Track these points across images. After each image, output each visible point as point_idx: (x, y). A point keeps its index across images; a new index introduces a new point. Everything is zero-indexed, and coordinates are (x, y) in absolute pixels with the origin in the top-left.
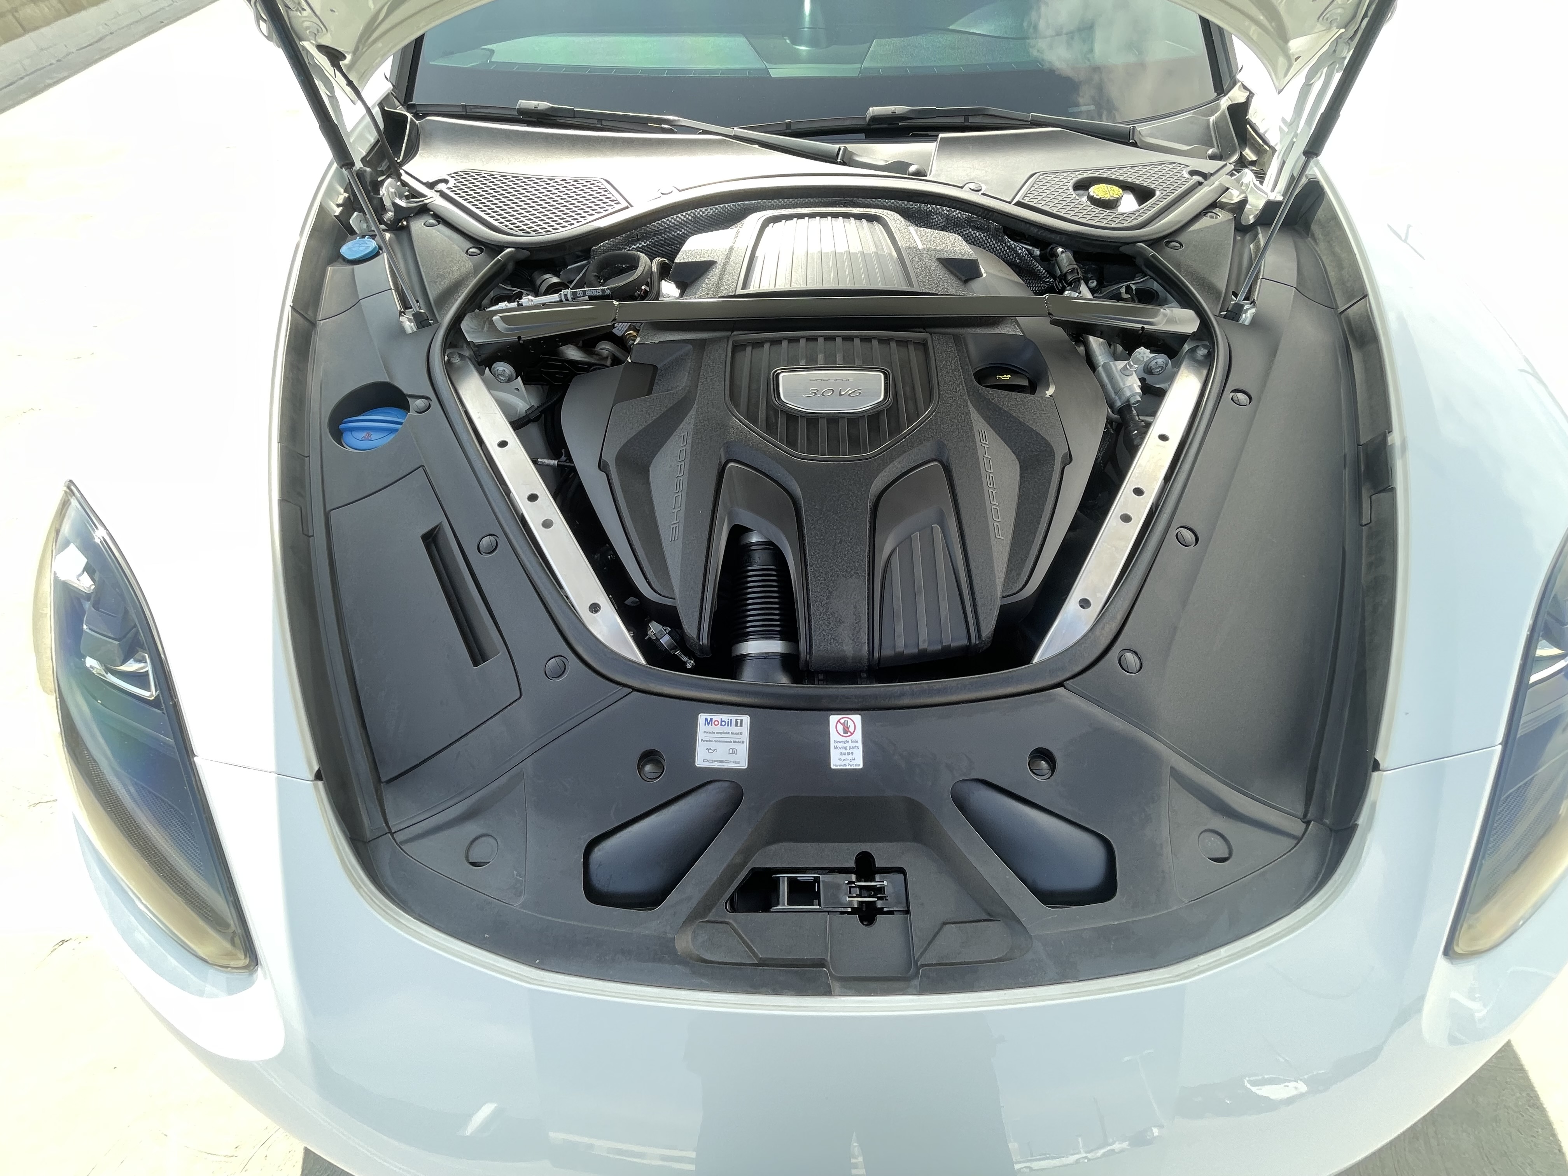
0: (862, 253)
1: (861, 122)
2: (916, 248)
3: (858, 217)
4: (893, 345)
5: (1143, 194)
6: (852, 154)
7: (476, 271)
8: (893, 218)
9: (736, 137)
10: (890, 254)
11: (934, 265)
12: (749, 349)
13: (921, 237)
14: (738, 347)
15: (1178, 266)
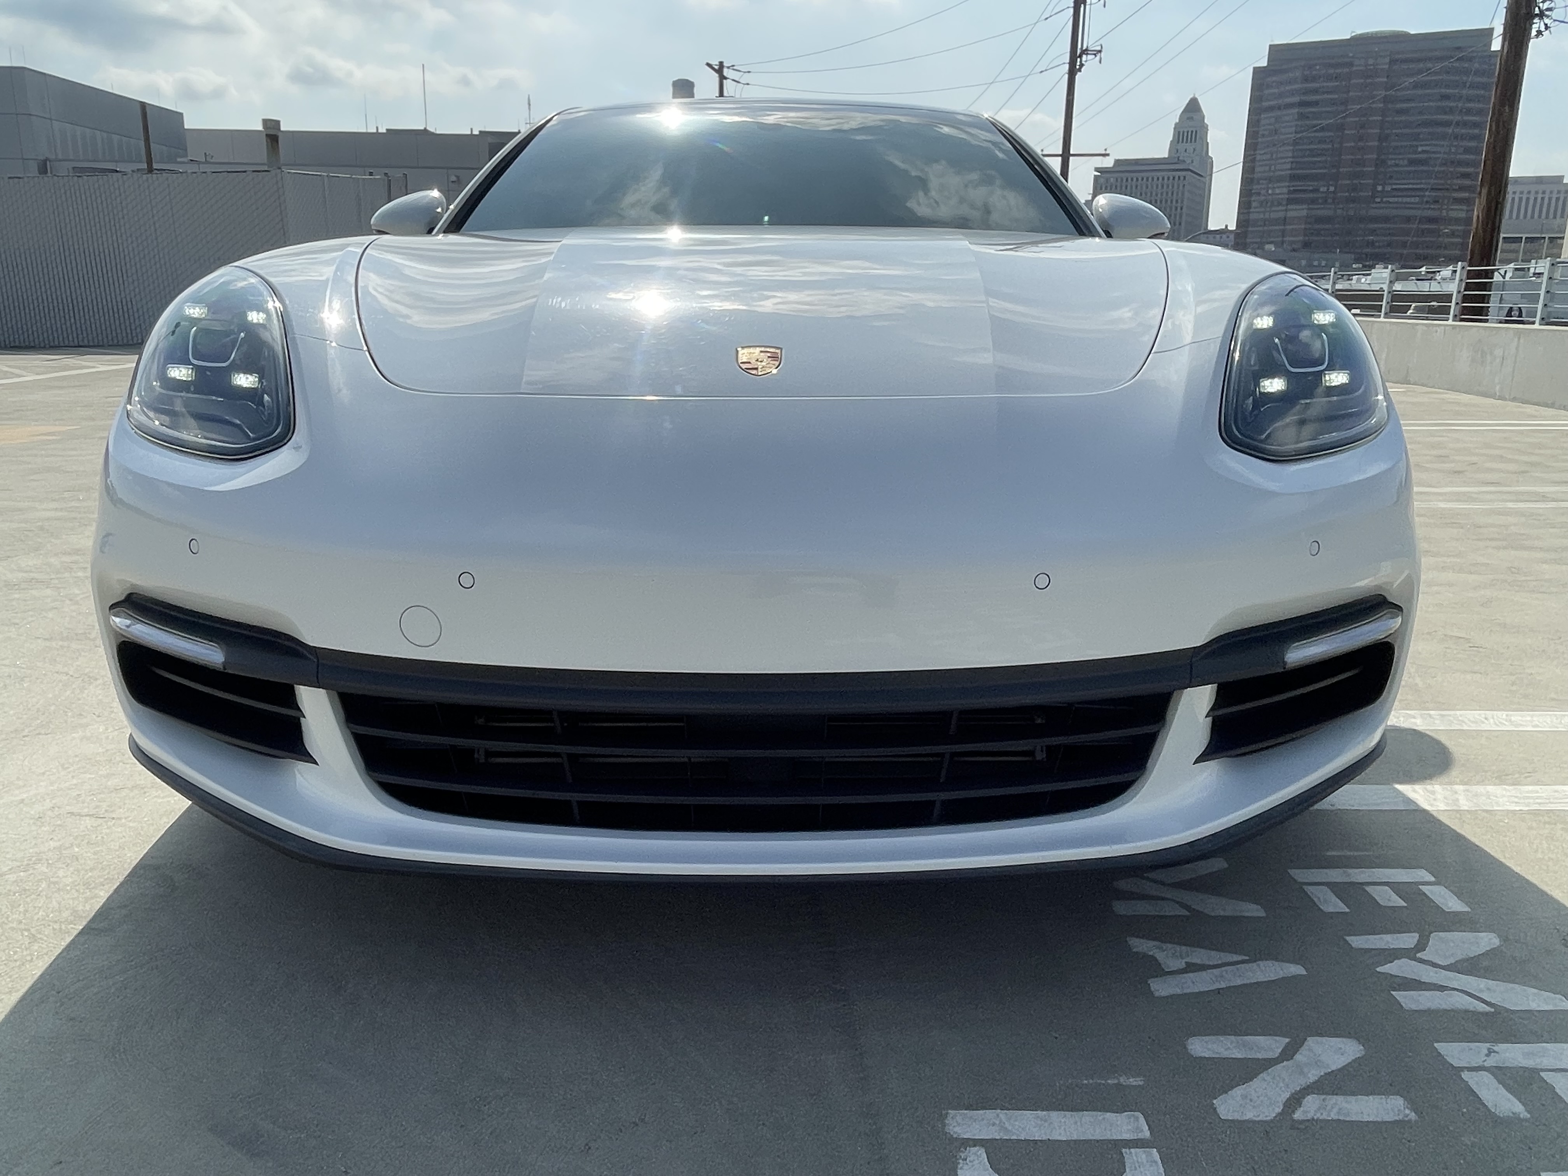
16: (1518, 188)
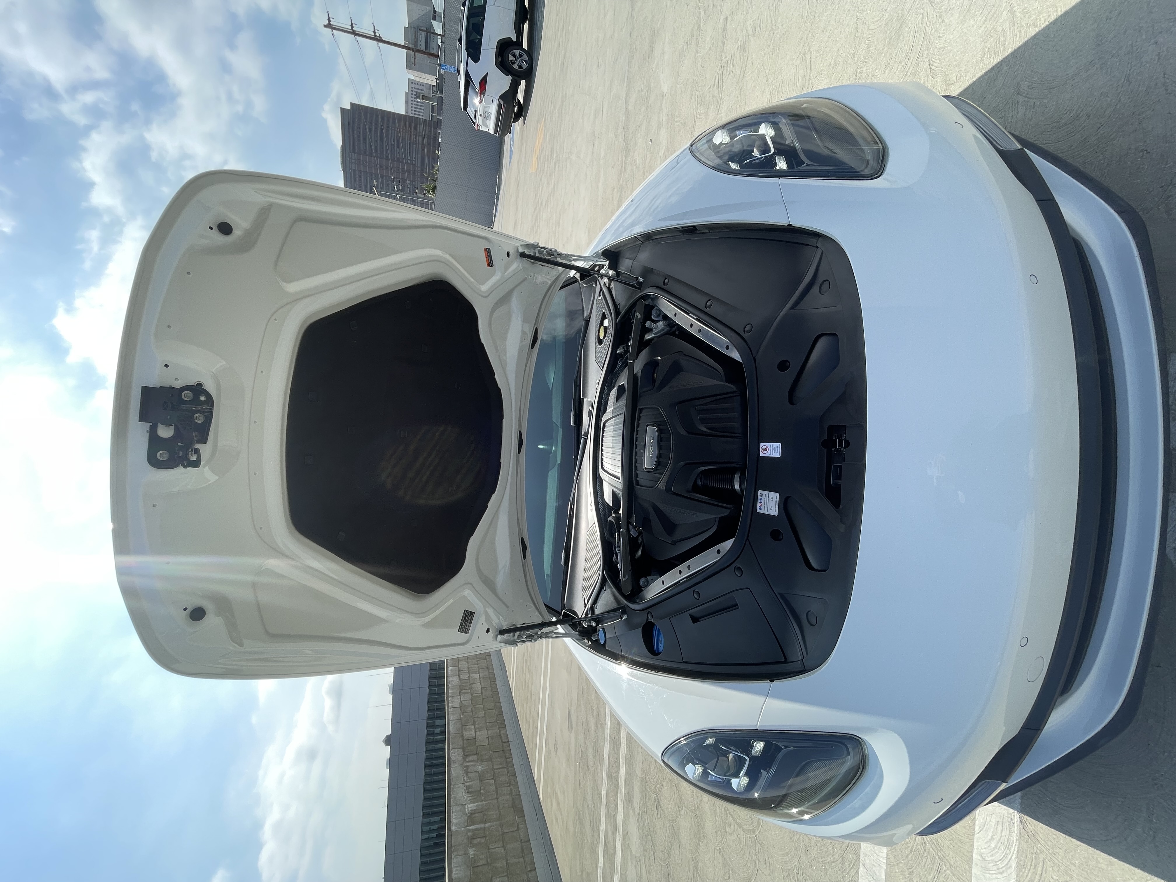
0: (613, 431)
1: (576, 428)
2: (613, 410)
3: (603, 433)
4: (640, 422)
5: (604, 317)
6: (585, 433)
7: (610, 587)
8: (604, 418)
9: (577, 479)
10: (614, 420)
11: (618, 404)
12: (638, 479)
13: (610, 408)
14: (638, 484)
15: (626, 305)
16: (410, 112)
